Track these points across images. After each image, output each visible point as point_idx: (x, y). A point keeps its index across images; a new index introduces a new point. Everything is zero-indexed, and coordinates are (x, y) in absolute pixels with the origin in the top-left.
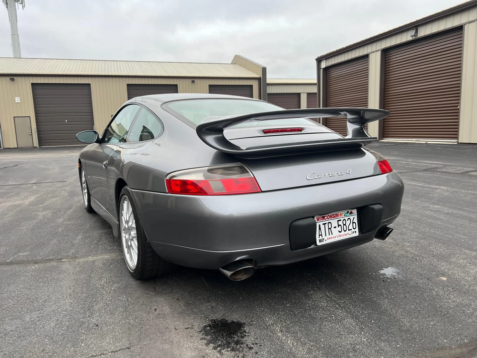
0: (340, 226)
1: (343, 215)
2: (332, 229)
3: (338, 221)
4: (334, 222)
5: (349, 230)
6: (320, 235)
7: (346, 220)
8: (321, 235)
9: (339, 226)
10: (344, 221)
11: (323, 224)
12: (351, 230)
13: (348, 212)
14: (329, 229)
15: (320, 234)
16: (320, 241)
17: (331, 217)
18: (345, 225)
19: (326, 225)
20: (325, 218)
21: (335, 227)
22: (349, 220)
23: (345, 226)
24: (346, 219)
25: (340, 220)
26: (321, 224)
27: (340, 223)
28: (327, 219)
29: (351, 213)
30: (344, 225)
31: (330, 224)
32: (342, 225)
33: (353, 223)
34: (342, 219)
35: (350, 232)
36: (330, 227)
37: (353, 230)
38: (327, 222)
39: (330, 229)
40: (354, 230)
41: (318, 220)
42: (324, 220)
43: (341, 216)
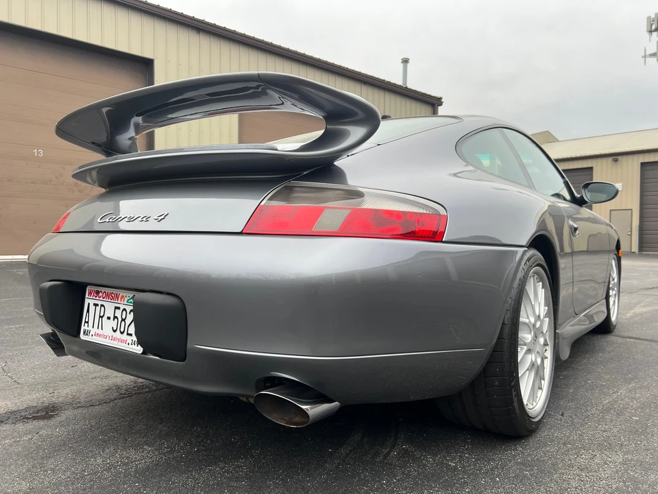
0: (116, 320)
1: (126, 299)
2: (105, 319)
3: (116, 308)
4: (109, 308)
5: (128, 333)
6: (85, 322)
7: (128, 313)
8: (88, 322)
9: (115, 317)
10: (124, 312)
11: (94, 304)
12: (131, 334)
14: (100, 317)
15: (87, 320)
16: (84, 332)
17: (108, 295)
19: (98, 308)
20: (101, 294)
21: (109, 318)
23: (123, 323)
24: (128, 309)
25: (119, 308)
26: (92, 302)
27: (118, 313)
28: (101, 298)
30: (123, 320)
31: (103, 308)
32: (120, 320)
34: (122, 308)
35: (130, 339)
36: (102, 315)
37: (134, 338)
38: (100, 303)
39: (102, 317)
41: (90, 293)
42: (97, 298)
43: (122, 302)
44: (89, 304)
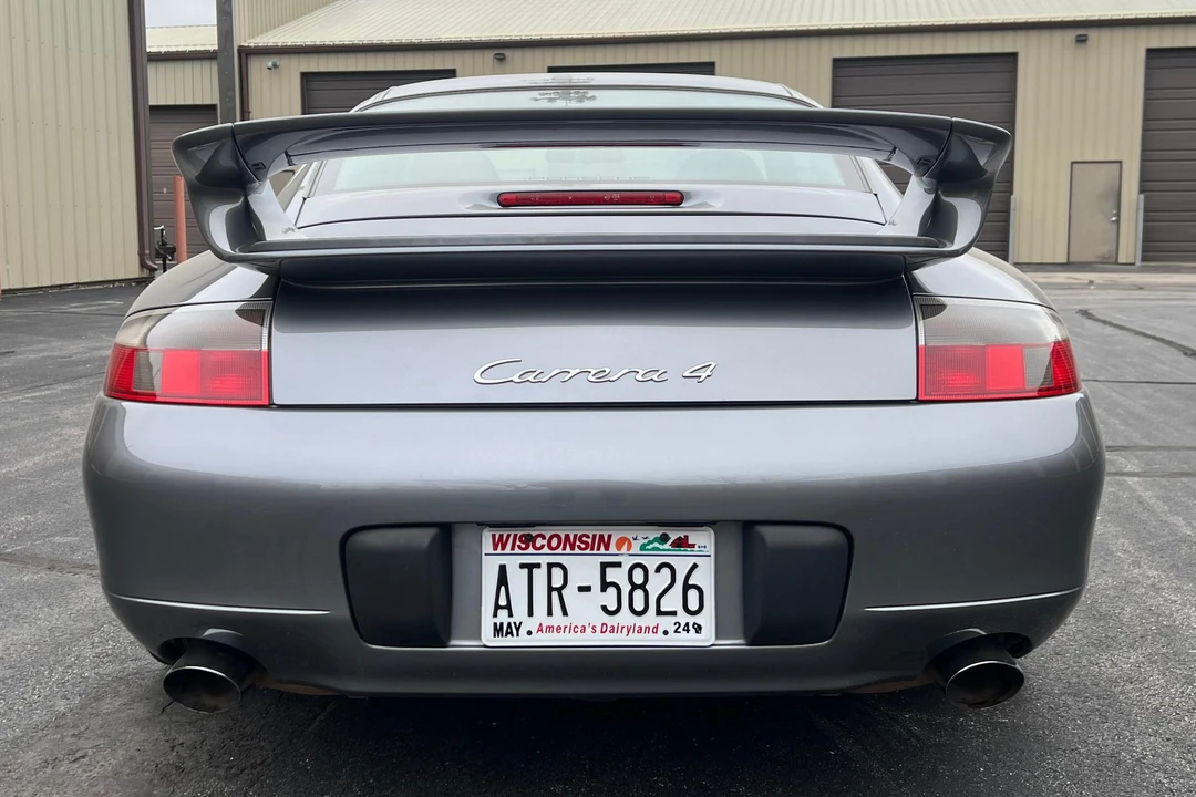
0: (612, 591)
1: (637, 544)
2: (570, 592)
3: (604, 566)
4: (583, 568)
5: (659, 613)
6: (497, 607)
7: (652, 569)
8: (508, 607)
9: (605, 586)
10: (639, 572)
11: (522, 566)
12: (674, 613)
13: (664, 538)
14: (550, 589)
15: (503, 602)
16: (498, 630)
17: (569, 542)
18: (642, 587)
19: (540, 576)
20: (539, 542)
21: (585, 589)
22: (666, 572)
23: (639, 594)
24: (652, 563)
25: (618, 565)
26: (513, 564)
28: (546, 551)
29: (681, 543)
30: (634, 587)
31: (557, 572)
32: (626, 588)
33: (687, 587)
34: (628, 562)
35: (667, 623)
36: (557, 585)
37: (683, 618)
38: (544, 561)
39: (559, 590)
40: (692, 620)
41: (499, 543)
42: (531, 550)
43: (624, 550)
44: (503, 569)
